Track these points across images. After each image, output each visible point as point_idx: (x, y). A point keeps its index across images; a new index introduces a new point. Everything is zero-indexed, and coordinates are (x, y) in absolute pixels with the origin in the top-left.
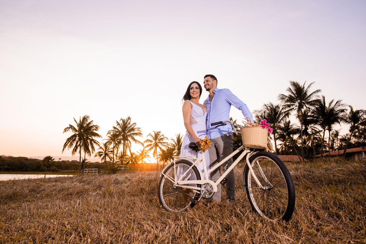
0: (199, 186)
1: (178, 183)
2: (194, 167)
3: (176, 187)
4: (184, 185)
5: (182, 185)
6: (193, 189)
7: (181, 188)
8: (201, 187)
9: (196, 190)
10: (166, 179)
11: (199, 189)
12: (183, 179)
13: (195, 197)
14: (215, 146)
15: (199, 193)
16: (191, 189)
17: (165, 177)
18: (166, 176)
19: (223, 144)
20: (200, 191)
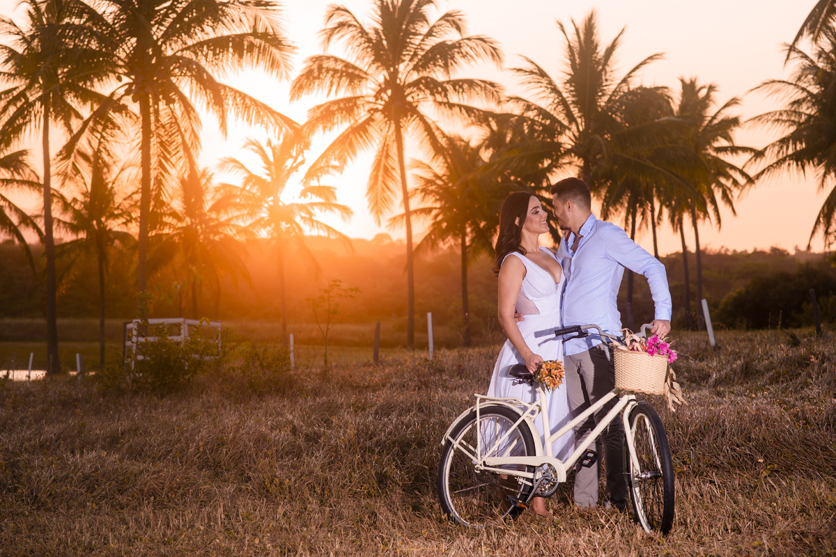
0: (532, 469)
1: (484, 462)
2: (523, 427)
3: (481, 470)
4: (500, 466)
5: (495, 467)
6: (517, 477)
7: (494, 474)
8: (534, 472)
9: (524, 478)
10: (458, 452)
11: (530, 475)
12: (500, 453)
13: (521, 494)
14: (579, 371)
15: (531, 484)
16: (514, 477)
17: (455, 447)
18: (456, 444)
19: (593, 369)
20: (531, 480)
